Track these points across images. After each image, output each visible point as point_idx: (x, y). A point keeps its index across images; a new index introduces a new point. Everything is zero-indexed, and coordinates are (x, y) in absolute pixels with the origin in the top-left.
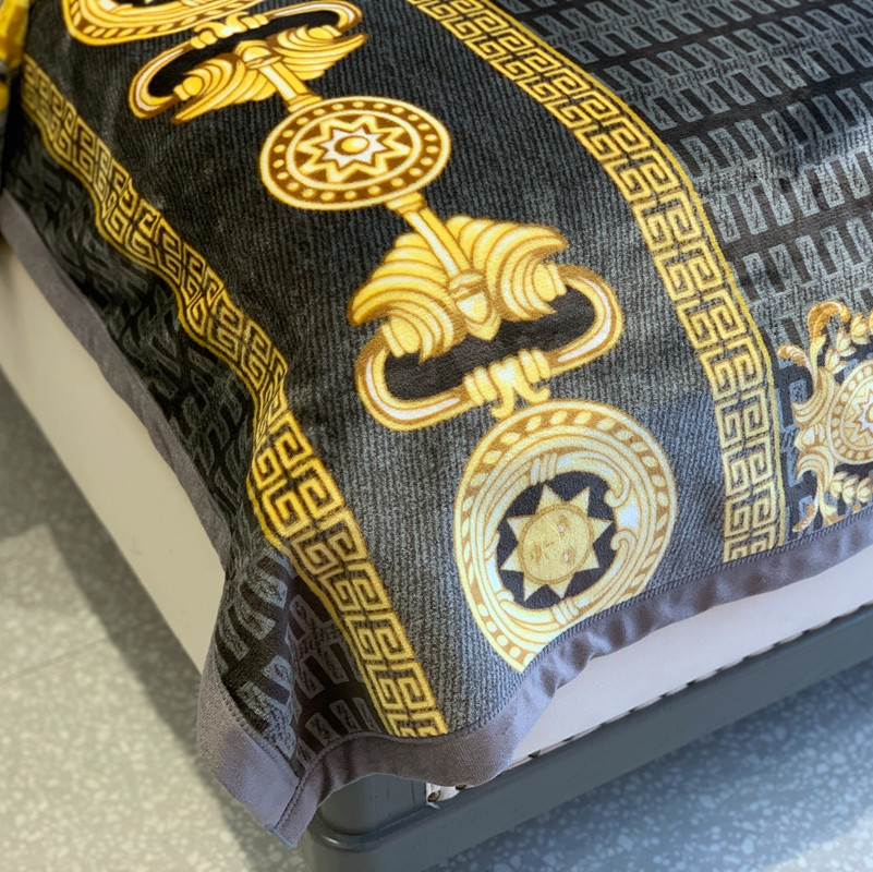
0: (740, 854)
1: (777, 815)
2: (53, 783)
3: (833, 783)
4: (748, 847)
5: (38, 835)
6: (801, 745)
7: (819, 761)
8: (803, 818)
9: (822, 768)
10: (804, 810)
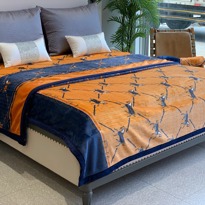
1: (132, 190)
2: (38, 195)
4: (129, 193)
5: (38, 200)
6: (133, 184)
7: (136, 185)
8: (135, 190)
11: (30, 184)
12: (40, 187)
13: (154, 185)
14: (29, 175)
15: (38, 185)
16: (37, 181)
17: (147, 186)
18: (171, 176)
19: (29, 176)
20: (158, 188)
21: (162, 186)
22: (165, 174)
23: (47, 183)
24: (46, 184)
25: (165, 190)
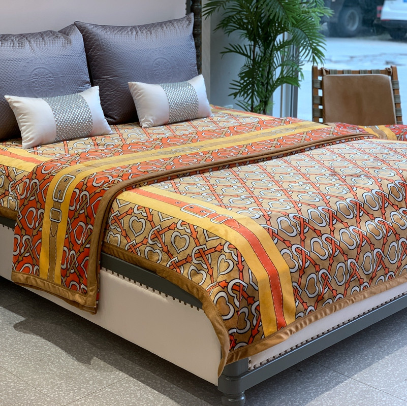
0: (311, 396)
1: (316, 389)
3: (327, 382)
4: (312, 395)
6: (317, 376)
7: (322, 379)
8: (323, 388)
9: (323, 380)
10: (323, 387)
11: (110, 382)
12: (129, 386)
13: (358, 379)
14: (102, 363)
15: (126, 383)
16: (121, 374)
17: (346, 380)
18: (388, 360)
19: (102, 365)
20: (368, 384)
21: (374, 379)
22: (376, 357)
23: (143, 379)
24: (142, 382)
25: (382, 389)
